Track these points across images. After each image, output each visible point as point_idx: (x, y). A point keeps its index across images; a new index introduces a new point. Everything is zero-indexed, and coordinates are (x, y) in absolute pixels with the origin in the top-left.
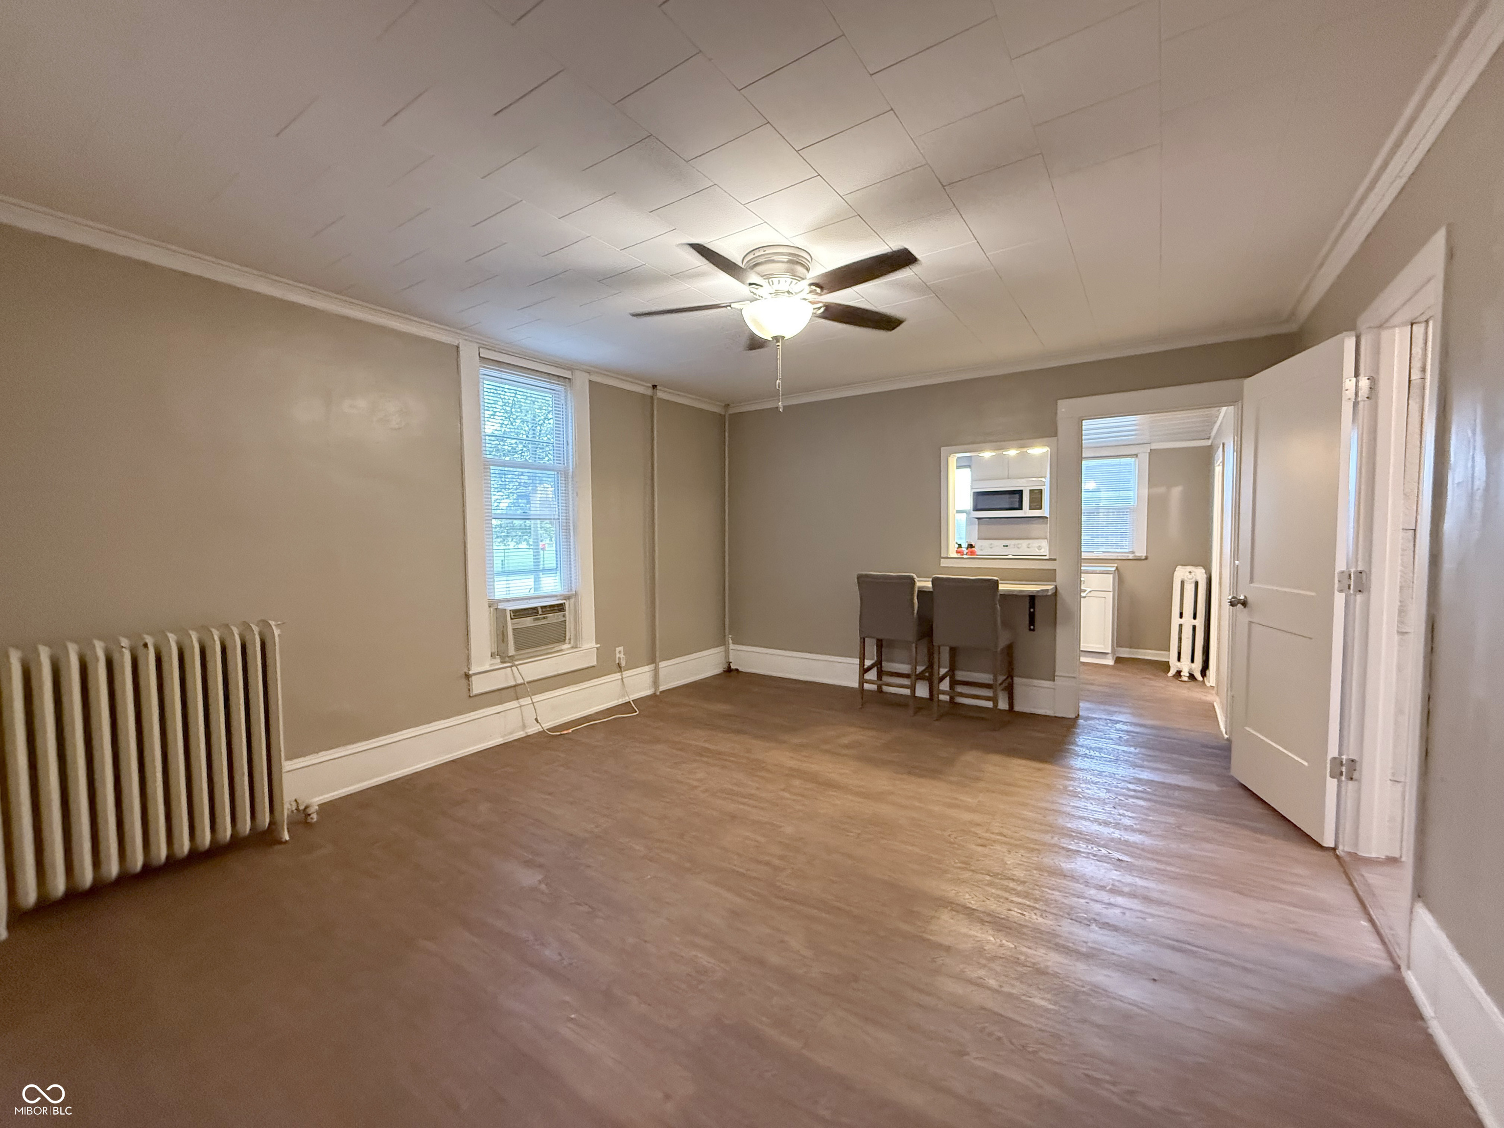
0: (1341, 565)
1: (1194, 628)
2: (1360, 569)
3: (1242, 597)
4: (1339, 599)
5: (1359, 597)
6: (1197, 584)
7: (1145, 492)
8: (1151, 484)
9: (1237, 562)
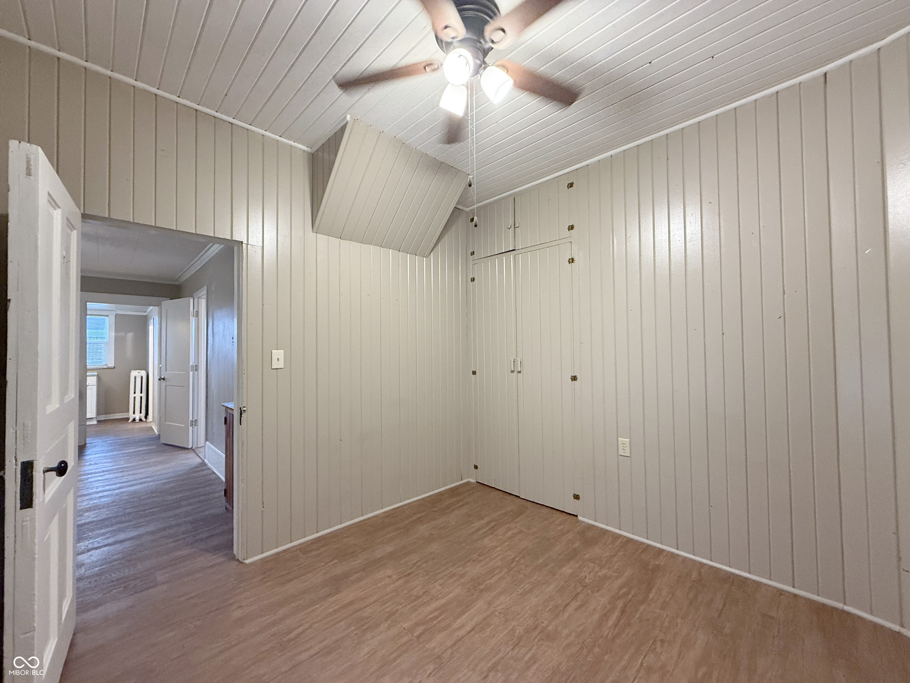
0: (191, 364)
1: (141, 397)
2: (196, 364)
3: (163, 377)
4: (191, 373)
5: (196, 372)
6: (142, 377)
7: (113, 334)
8: (116, 331)
9: (160, 366)
